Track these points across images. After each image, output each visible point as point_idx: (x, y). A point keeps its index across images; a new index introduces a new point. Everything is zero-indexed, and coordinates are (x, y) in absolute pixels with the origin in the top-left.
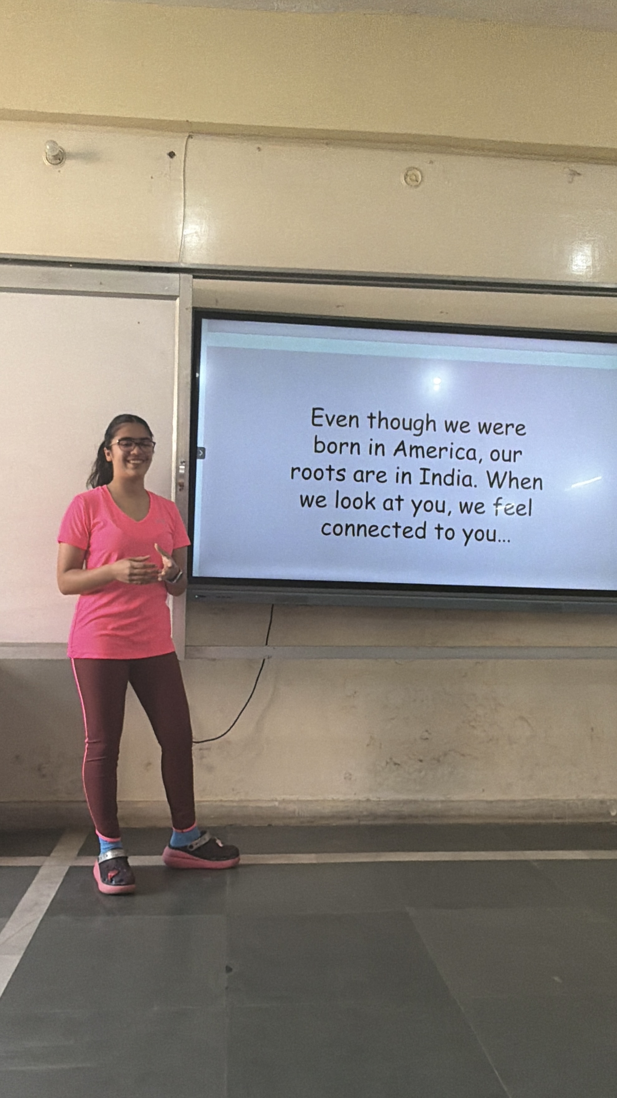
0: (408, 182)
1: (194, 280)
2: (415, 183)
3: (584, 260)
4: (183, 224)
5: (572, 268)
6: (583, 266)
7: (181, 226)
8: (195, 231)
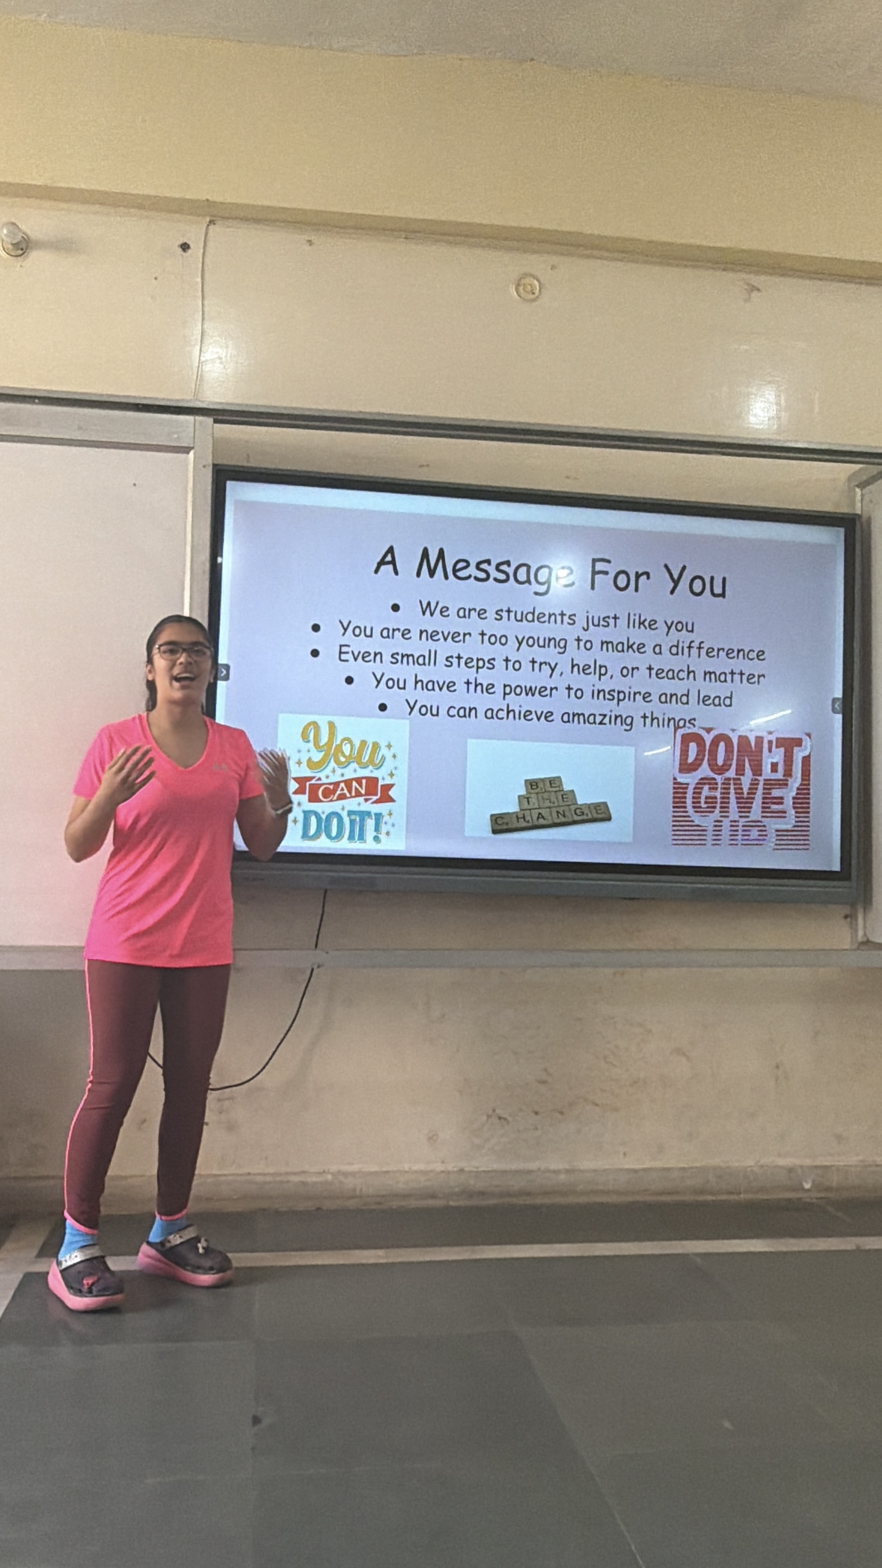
0: (522, 296)
1: (216, 425)
2: (533, 297)
3: (765, 408)
4: (201, 344)
5: (748, 418)
6: (764, 417)
7: (198, 348)
8: (217, 356)
